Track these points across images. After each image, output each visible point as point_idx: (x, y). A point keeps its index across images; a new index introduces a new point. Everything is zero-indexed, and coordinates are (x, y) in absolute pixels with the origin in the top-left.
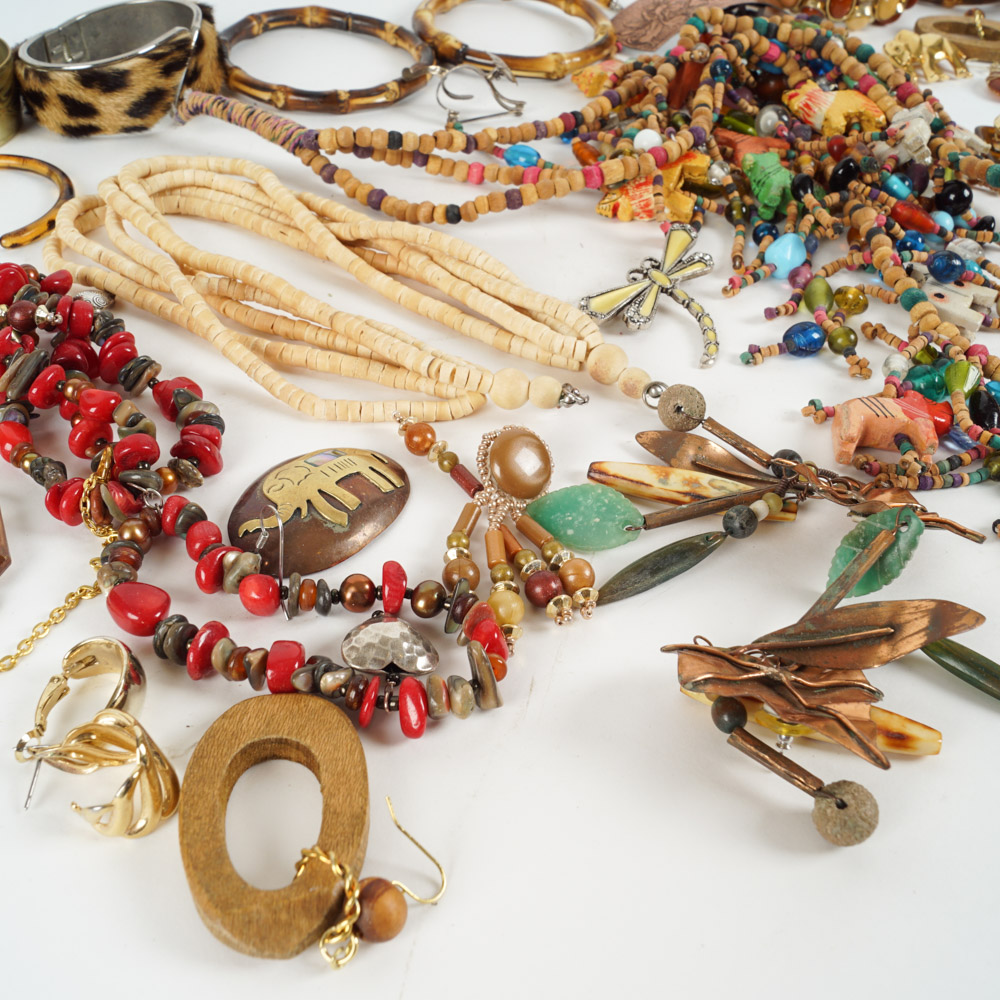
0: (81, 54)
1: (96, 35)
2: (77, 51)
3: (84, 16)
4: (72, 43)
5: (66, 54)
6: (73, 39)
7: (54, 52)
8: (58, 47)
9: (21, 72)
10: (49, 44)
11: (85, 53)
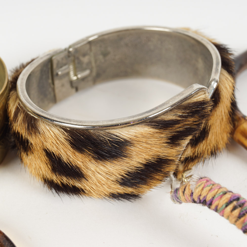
0: (87, 72)
1: (105, 54)
2: (83, 70)
3: (95, 37)
4: (80, 63)
5: (72, 73)
6: (82, 59)
7: (60, 73)
8: (64, 68)
9: (12, 109)
10: (55, 66)
11: (91, 71)
